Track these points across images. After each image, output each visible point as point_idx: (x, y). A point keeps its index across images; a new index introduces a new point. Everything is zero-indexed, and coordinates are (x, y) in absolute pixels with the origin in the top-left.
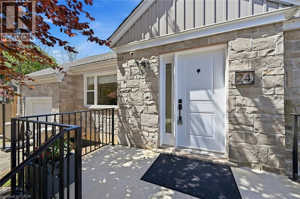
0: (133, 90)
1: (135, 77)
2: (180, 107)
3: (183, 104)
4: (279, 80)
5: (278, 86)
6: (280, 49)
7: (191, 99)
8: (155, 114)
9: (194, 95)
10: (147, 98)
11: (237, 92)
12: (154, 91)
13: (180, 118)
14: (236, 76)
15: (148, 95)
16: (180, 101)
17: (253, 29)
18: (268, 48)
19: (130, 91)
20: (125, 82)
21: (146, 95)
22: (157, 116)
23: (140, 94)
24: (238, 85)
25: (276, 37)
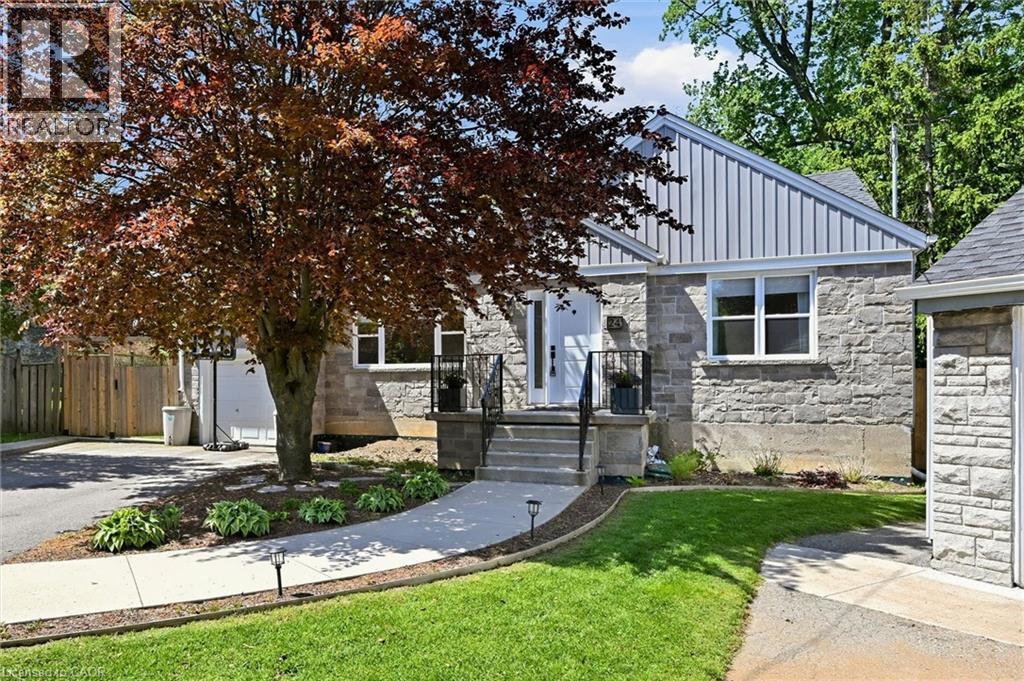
0: (491, 334)
1: (494, 318)
2: (553, 355)
3: (556, 351)
4: (642, 325)
5: (642, 331)
6: (644, 297)
7: (566, 345)
8: (523, 363)
9: (569, 341)
10: (512, 344)
11: (609, 336)
12: (521, 335)
13: (553, 369)
14: (608, 321)
15: (513, 340)
16: (553, 348)
17: (623, 277)
18: (634, 295)
19: (487, 335)
20: (478, 324)
21: (509, 341)
22: (525, 366)
23: (502, 339)
24: (610, 328)
25: (640, 286)
